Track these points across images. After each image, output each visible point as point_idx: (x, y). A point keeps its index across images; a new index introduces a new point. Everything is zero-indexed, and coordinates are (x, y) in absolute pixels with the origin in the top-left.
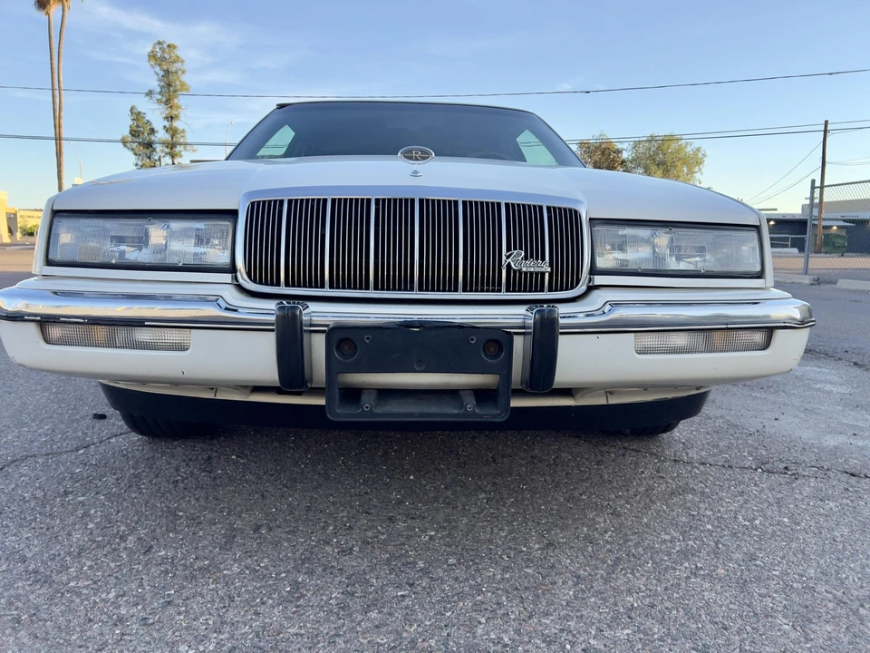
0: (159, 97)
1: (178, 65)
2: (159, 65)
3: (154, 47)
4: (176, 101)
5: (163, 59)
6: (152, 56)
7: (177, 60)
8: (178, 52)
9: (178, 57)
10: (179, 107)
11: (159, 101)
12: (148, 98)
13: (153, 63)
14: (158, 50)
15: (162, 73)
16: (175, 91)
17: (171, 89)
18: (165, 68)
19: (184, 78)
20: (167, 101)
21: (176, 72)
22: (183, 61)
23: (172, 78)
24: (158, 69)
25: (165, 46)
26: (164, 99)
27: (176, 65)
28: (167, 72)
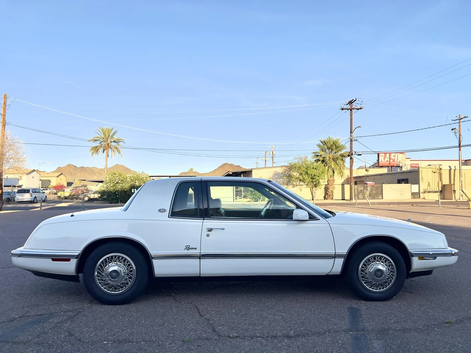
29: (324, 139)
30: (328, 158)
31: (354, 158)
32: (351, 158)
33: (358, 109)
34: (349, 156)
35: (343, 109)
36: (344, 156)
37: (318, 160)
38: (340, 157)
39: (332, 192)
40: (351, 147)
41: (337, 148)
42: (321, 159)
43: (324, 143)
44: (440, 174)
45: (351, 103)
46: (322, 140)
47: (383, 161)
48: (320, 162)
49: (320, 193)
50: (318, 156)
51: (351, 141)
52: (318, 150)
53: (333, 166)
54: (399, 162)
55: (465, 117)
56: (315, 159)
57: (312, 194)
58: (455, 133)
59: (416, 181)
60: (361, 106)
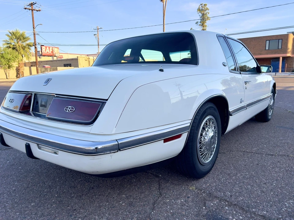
0: (200, 23)
1: (207, 11)
2: (201, 12)
3: (199, 7)
4: (205, 24)
5: (202, 10)
6: (199, 10)
7: (207, 9)
8: (207, 7)
9: (207, 8)
10: (206, 26)
11: (200, 25)
12: (196, 24)
13: (198, 12)
14: (200, 7)
15: (202, 15)
16: (205, 21)
17: (204, 20)
18: (202, 13)
19: (208, 16)
20: (202, 24)
21: (206, 14)
22: (208, 9)
23: (205, 16)
24: (200, 14)
25: (203, 5)
26: (201, 24)
27: (206, 11)
28: (203, 14)
29: (13, 30)
30: (18, 46)
31: (37, 47)
32: (35, 48)
33: (37, 11)
34: (33, 45)
35: (25, 9)
36: (30, 46)
37: (10, 47)
38: (27, 46)
39: (23, 72)
40: (35, 39)
41: (24, 38)
42: (11, 46)
43: (13, 34)
44: (89, 61)
45: (32, 5)
46: (11, 32)
47: (45, 52)
48: (11, 49)
49: (12, 73)
50: (8, 44)
51: (34, 34)
52: (7, 38)
53: (22, 53)
54: (55, 53)
55: (101, 28)
56: (6, 46)
57: (6, 74)
58: (96, 37)
59: (77, 66)
60: (40, 9)
